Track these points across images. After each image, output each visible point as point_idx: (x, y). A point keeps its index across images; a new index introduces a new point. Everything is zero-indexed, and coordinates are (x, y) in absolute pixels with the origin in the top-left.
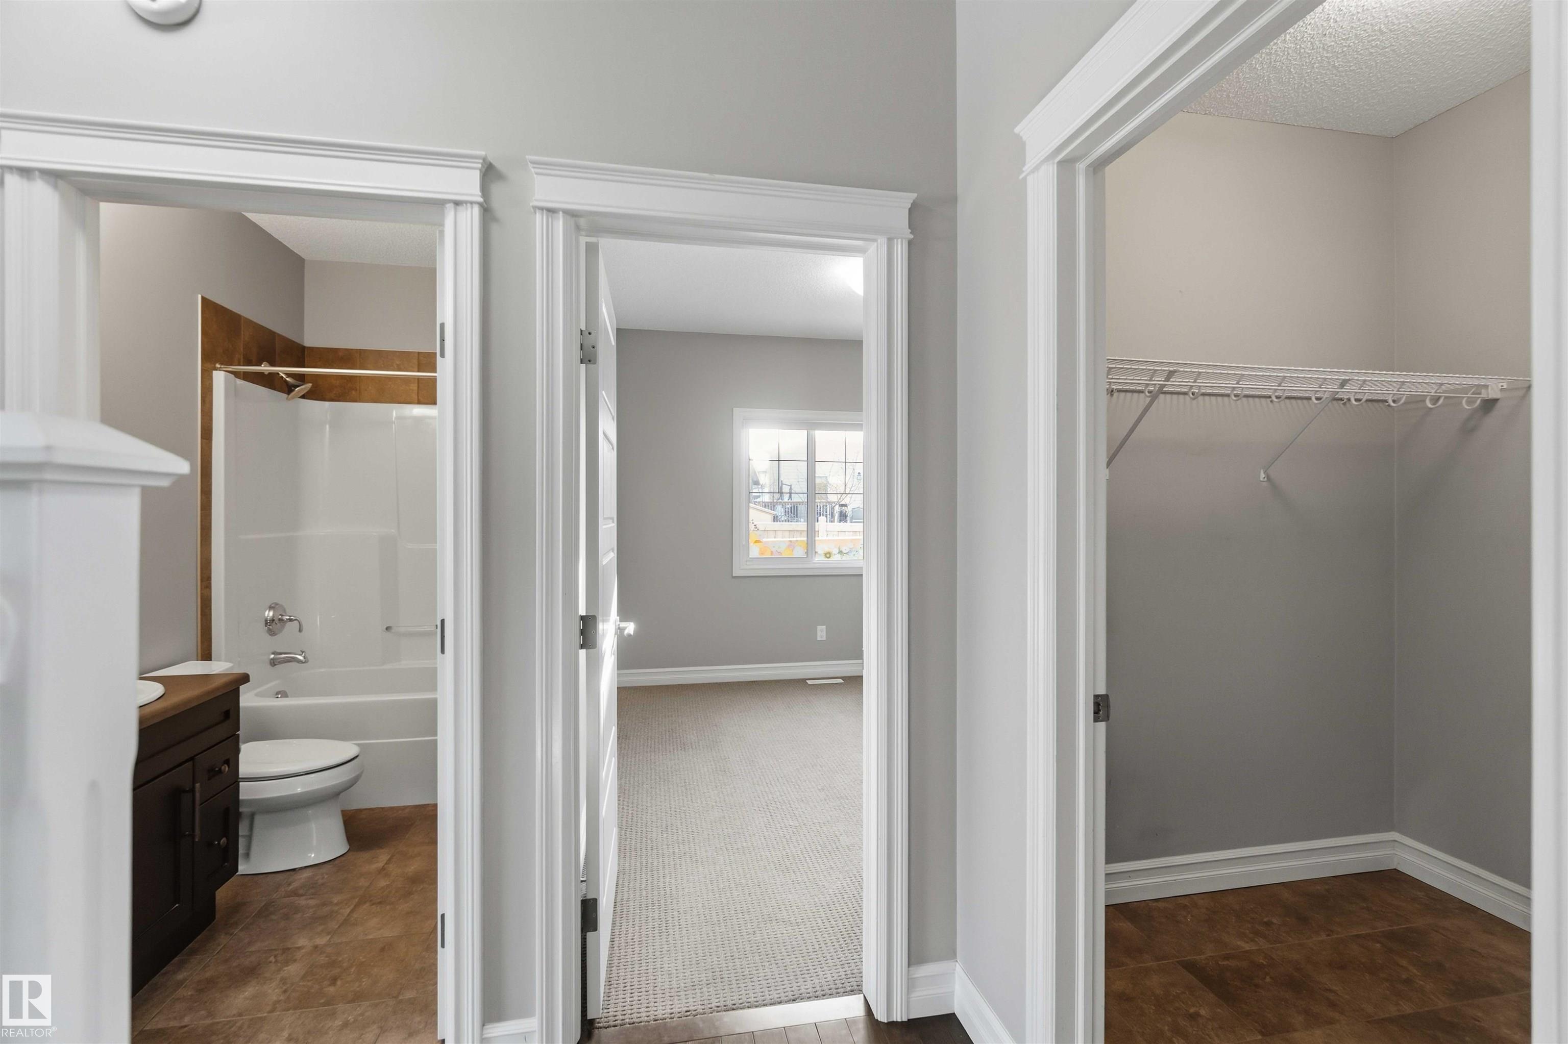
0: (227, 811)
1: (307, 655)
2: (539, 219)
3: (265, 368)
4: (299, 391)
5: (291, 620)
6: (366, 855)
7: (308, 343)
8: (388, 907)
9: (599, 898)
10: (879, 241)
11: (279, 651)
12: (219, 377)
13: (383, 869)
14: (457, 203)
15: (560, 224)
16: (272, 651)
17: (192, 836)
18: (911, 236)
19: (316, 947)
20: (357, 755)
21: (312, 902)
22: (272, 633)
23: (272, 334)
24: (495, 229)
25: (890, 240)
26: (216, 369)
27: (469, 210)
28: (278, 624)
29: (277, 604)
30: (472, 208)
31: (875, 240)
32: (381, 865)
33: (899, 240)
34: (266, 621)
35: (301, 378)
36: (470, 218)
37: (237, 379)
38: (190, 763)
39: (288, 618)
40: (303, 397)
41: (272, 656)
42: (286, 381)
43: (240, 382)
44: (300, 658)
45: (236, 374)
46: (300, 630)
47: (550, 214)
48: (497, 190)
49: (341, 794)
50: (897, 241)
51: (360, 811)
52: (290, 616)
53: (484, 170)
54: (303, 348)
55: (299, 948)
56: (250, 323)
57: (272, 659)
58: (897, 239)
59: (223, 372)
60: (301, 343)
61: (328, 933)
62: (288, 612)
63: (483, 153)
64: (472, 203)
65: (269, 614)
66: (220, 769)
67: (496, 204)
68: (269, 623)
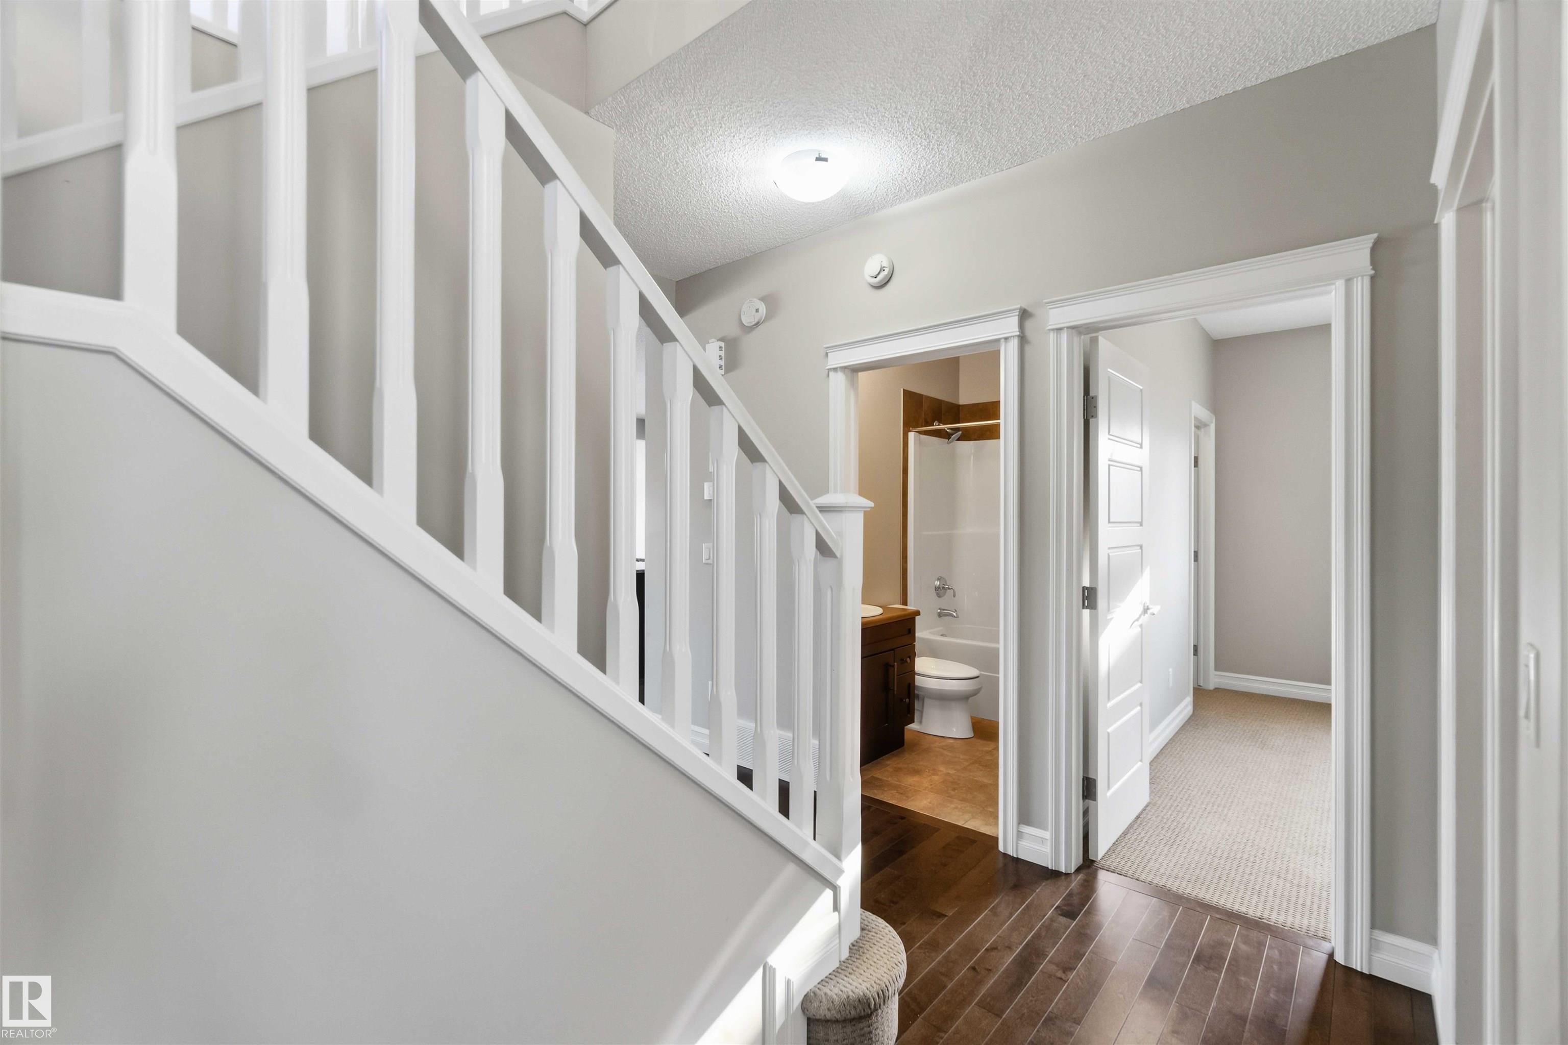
0: (909, 685)
1: (958, 614)
2: (1052, 336)
3: (937, 426)
4: (954, 437)
5: (949, 588)
6: (982, 742)
7: (961, 404)
8: (989, 770)
9: (1097, 778)
10: (1337, 283)
11: (943, 608)
12: (912, 435)
13: (990, 751)
14: (1006, 339)
15: (1064, 336)
16: (939, 607)
17: (893, 690)
18: (1373, 272)
19: (949, 773)
20: (977, 675)
21: (950, 754)
22: (939, 596)
23: (940, 402)
24: (1027, 348)
25: (1349, 281)
26: (910, 431)
27: (1012, 341)
28: (942, 591)
29: (941, 577)
30: (1014, 339)
31: (1334, 284)
32: (990, 749)
33: (1360, 278)
34: (936, 588)
35: (957, 429)
36: (1014, 345)
37: (921, 435)
38: (893, 652)
39: (947, 587)
40: (958, 440)
41: (939, 611)
42: (947, 432)
43: (923, 437)
44: (955, 614)
45: (920, 432)
46: (954, 596)
47: (1059, 331)
48: (1029, 324)
49: (971, 699)
50: (1357, 279)
51: (984, 719)
52: (949, 586)
53: (1020, 315)
54: (959, 405)
55: (941, 771)
56: (927, 397)
57: (939, 613)
58: (1357, 277)
59: (913, 433)
60: (956, 403)
61: (955, 770)
62: (948, 583)
63: (1018, 306)
64: (1014, 336)
65: (937, 583)
66: (906, 660)
67: (1029, 333)
68: (937, 589)
